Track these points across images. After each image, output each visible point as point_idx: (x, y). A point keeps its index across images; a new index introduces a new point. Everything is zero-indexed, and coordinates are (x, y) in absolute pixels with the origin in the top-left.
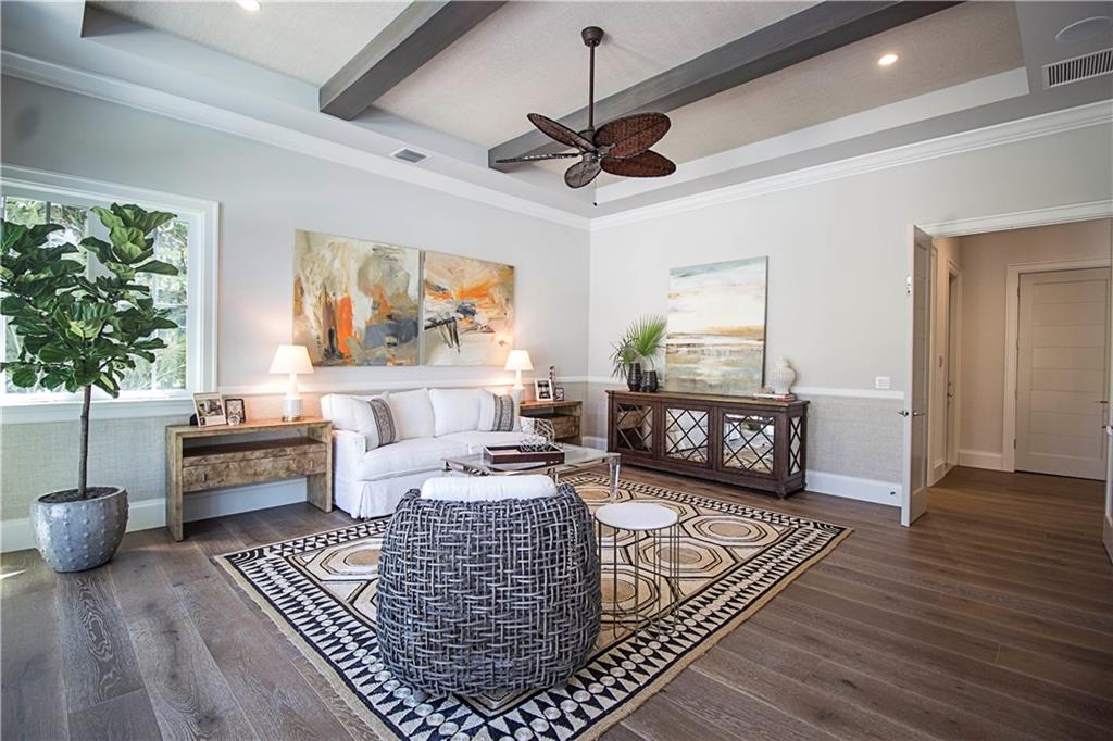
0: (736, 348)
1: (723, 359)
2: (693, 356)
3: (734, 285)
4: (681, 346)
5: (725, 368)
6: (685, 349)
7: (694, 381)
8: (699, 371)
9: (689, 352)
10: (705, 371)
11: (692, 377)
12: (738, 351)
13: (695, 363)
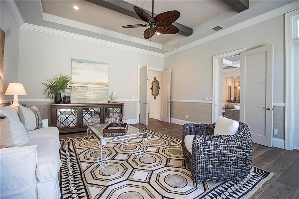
0: (100, 89)
1: (95, 92)
2: (83, 90)
3: (98, 69)
4: (79, 87)
5: (96, 95)
6: (80, 88)
7: (85, 99)
8: (86, 96)
9: (82, 89)
10: (89, 95)
11: (84, 98)
12: (100, 90)
13: (85, 93)
